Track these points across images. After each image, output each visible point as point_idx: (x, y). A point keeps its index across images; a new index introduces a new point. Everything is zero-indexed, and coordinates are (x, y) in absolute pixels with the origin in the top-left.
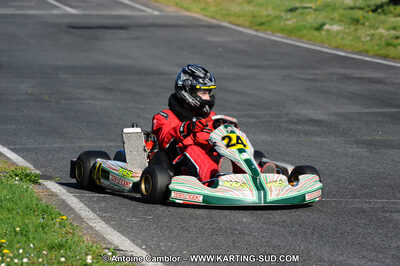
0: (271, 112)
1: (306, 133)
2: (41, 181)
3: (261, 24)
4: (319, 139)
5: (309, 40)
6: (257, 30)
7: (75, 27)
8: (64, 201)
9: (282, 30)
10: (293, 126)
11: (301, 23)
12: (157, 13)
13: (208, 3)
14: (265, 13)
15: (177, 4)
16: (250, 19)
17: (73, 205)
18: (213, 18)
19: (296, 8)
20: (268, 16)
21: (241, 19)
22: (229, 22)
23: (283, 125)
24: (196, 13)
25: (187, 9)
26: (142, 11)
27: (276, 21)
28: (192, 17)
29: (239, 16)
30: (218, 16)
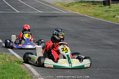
0: (97, 42)
1: (107, 49)
2: (24, 63)
3: (97, 16)
4: (111, 50)
5: (111, 20)
6: (95, 17)
7: (42, 16)
8: (30, 70)
9: (103, 17)
10: (103, 46)
11: (109, 15)
12: (66, 12)
13: (81, 9)
14: (98, 12)
15: (72, 10)
16: (93, 14)
17: (32, 71)
18: (82, 14)
19: (108, 11)
20: (99, 13)
21: (91, 14)
22: (87, 15)
23: (101, 46)
24: (77, 12)
25: (75, 11)
26: (62, 12)
27: (101, 15)
28: (76, 13)
29: (90, 13)
30: (84, 13)
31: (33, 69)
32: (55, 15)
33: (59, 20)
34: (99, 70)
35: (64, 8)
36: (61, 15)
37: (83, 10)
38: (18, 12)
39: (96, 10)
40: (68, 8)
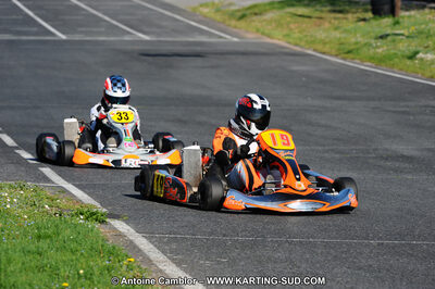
0: (359, 147)
1: (396, 170)
2: (108, 220)
3: (349, 52)
4: (410, 177)
5: (401, 70)
6: (344, 59)
7: (149, 55)
8: (131, 242)
9: (371, 59)
10: (382, 163)
11: (392, 51)
12: (235, 39)
13: (291, 29)
14: (353, 40)
15: (258, 31)
16: (337, 47)
17: (142, 247)
18: (296, 45)
19: (388, 35)
20: (356, 43)
21: (328, 46)
22: (315, 50)
23: (371, 161)
24: (278, 40)
25: (269, 36)
27: (365, 49)
28: (273, 44)
29: (325, 43)
30: (303, 44)
31: (144, 241)
32: (198, 49)
33: (212, 67)
34: (379, 244)
35: (228, 22)
37: (300, 32)
38: (64, 37)
39: (345, 31)
40: (242, 23)
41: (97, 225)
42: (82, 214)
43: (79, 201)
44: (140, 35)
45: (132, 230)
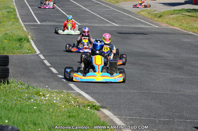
2: (101, 109)
8: (112, 120)
12: (157, 27)
13: (183, 22)
17: (116, 122)
18: (185, 30)
22: (193, 32)
24: (176, 27)
25: (172, 25)
26: (150, 25)
28: (175, 29)
30: (188, 29)
31: (118, 119)
32: (140, 31)
33: (146, 39)
35: (153, 19)
36: (150, 30)
37: (186, 24)
38: (79, 24)
40: (160, 19)
41: (96, 112)
42: (89, 106)
43: (87, 100)
44: (114, 24)
45: (112, 114)
